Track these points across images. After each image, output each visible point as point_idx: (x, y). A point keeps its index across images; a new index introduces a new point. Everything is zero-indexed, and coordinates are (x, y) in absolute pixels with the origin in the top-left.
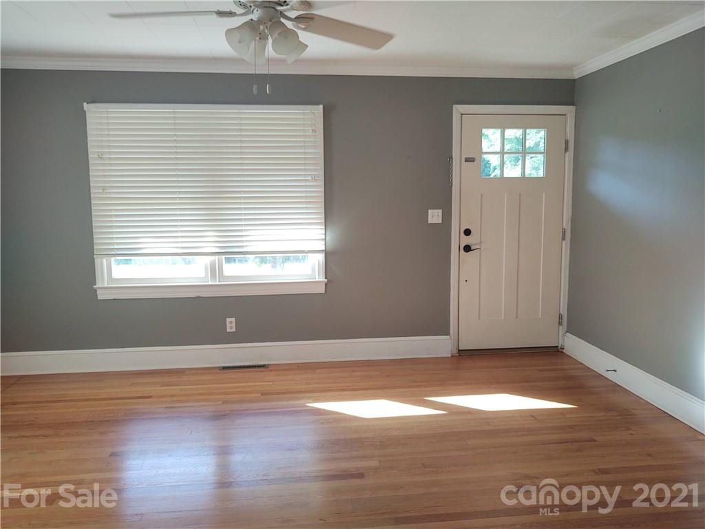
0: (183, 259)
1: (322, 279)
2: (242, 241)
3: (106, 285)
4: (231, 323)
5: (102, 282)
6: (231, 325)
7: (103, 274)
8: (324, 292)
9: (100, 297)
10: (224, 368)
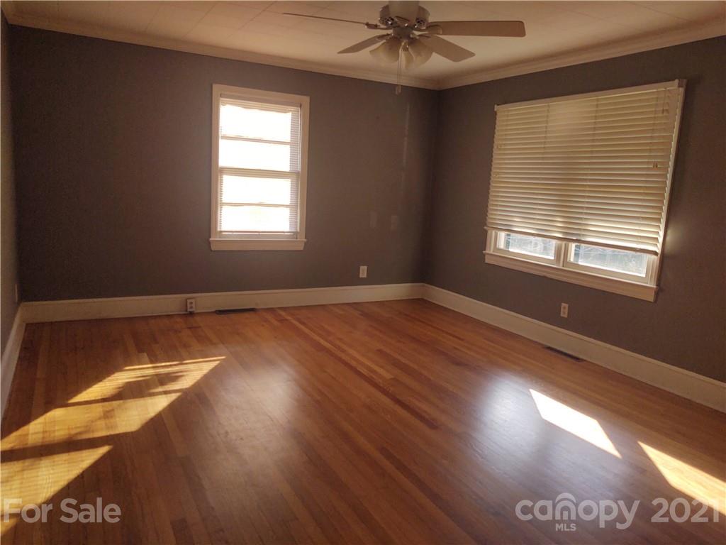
0: (543, 240)
1: (652, 285)
2: (580, 229)
3: (491, 252)
4: (564, 308)
5: (490, 250)
6: (564, 310)
7: (490, 243)
8: (652, 301)
9: (487, 261)
10: (549, 348)
